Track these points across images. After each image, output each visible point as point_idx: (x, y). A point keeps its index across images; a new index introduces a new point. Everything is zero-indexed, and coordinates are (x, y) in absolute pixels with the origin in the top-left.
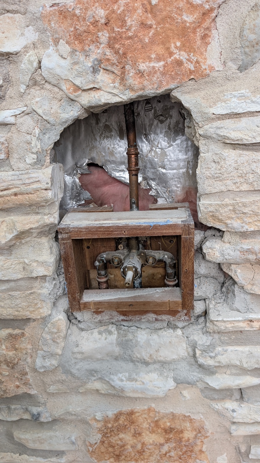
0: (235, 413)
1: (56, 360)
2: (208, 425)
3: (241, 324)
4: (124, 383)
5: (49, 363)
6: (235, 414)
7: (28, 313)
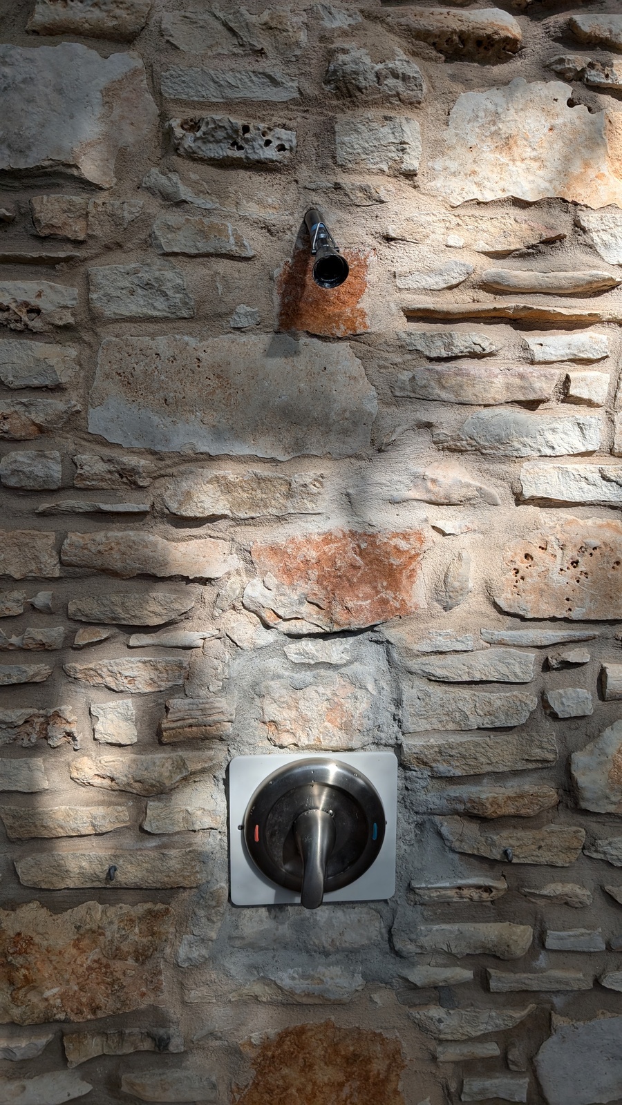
0: (442, 1024)
1: (207, 948)
2: (406, 1048)
3: (449, 893)
4: (297, 982)
5: (198, 953)
6: (442, 1026)
7: (181, 879)
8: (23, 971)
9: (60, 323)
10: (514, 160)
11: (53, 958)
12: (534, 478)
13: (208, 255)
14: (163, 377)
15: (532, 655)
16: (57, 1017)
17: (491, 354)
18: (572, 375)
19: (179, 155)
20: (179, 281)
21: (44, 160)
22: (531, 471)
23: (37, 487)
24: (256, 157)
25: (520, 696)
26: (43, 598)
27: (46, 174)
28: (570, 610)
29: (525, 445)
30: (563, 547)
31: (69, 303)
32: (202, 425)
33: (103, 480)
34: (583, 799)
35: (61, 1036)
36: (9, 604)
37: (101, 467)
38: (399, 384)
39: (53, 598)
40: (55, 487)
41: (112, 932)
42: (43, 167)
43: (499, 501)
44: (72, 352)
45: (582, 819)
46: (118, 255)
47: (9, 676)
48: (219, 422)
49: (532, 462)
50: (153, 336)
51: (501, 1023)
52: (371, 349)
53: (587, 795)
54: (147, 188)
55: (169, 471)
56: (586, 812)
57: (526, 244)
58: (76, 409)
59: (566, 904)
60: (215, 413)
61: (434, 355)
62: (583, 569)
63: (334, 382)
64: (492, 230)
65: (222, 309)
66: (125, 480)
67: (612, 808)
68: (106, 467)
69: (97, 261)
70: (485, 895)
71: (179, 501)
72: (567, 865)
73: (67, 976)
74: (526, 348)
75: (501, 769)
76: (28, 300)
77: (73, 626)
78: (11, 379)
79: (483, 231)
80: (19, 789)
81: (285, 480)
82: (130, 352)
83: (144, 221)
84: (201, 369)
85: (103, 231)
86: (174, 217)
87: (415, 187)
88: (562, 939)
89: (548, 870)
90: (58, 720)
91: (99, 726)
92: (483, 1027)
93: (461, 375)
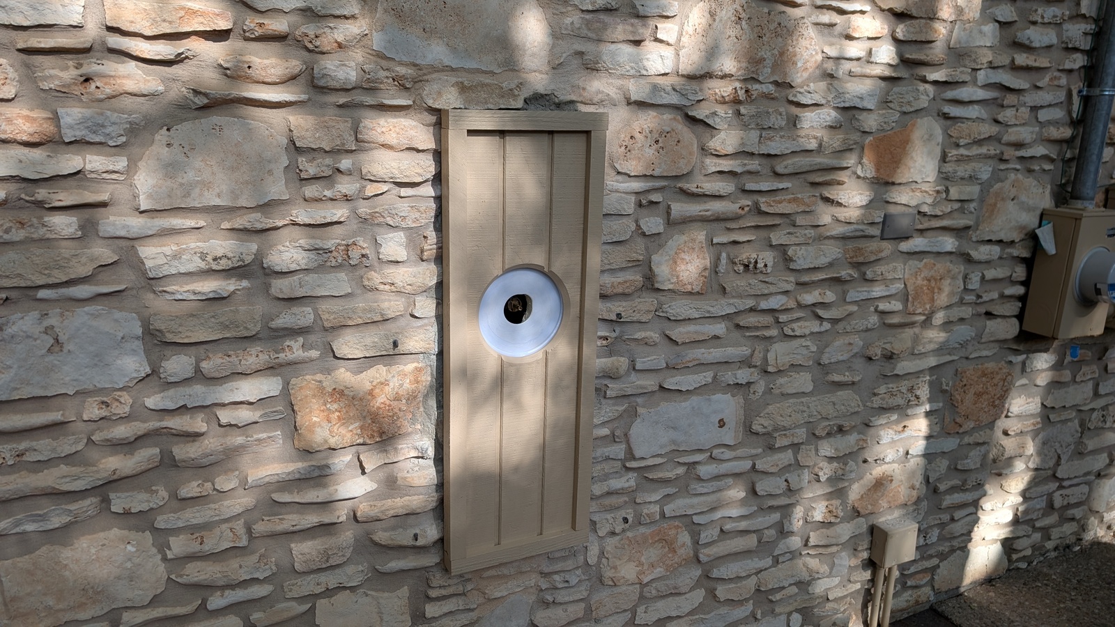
11: (356, 403)
12: (636, 89)
14: (422, 14)
15: (633, 198)
16: (358, 441)
17: (616, 10)
18: (658, 26)
22: (635, 84)
23: (338, 87)
25: (626, 223)
26: (345, 164)
28: (654, 170)
29: (632, 68)
30: (651, 132)
32: (448, 48)
33: (382, 83)
34: (657, 282)
35: (358, 454)
36: (323, 168)
37: (382, 74)
38: (564, 25)
39: (352, 164)
40: (351, 87)
41: (394, 382)
43: (618, 104)
45: (654, 295)
47: (325, 218)
48: (458, 46)
49: (635, 79)
51: (612, 415)
53: (659, 279)
55: (425, 77)
56: (658, 290)
58: (366, 33)
59: (646, 344)
60: (456, 40)
61: (584, 8)
62: (661, 145)
66: (396, 83)
67: (671, 287)
68: (386, 73)
70: (604, 342)
71: (433, 98)
72: (647, 321)
73: (365, 414)
74: (634, 7)
75: (614, 266)
77: (365, 183)
78: (319, 8)
80: (332, 294)
81: (500, 86)
84: (447, 10)
88: (644, 363)
89: (638, 324)
90: (355, 247)
91: (382, 250)
92: (602, 418)
93: (600, 22)
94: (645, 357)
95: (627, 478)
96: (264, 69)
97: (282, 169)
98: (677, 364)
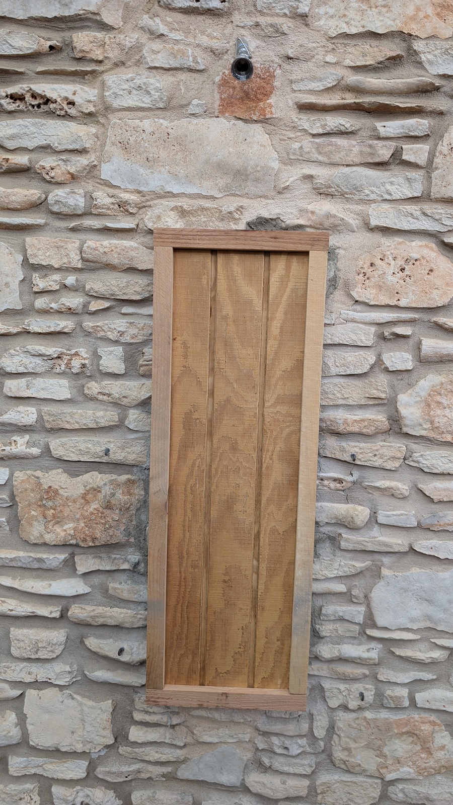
8: (52, 511)
9: (87, 111)
10: (371, 7)
11: (70, 504)
12: (377, 214)
13: (176, 69)
14: (146, 145)
15: (373, 329)
16: (71, 542)
17: (352, 133)
18: (403, 146)
19: (160, 6)
20: (158, 85)
21: (80, 10)
22: (376, 209)
23: (70, 213)
24: (207, 7)
25: (364, 355)
26: (71, 280)
27: (81, 20)
28: (399, 300)
29: (373, 192)
30: (395, 259)
31: (92, 99)
32: (168, 174)
33: (108, 209)
34: (405, 425)
35: (72, 555)
36: (51, 283)
37: (108, 201)
38: (292, 150)
39: (77, 280)
40: (80, 212)
41: (106, 490)
42: (79, 15)
43: (356, 229)
44: (93, 129)
45: (404, 440)
46: (121, 69)
47: (49, 327)
48: (179, 172)
49: (377, 204)
50: (141, 119)
51: (348, 570)
52: (275, 128)
53: (407, 422)
54: (141, 28)
55: (148, 203)
56: (407, 435)
57: (377, 61)
58: (94, 163)
59: (393, 495)
60: (177, 167)
61: (314, 132)
62: (408, 273)
63: (251, 148)
64: (356, 53)
65: (184, 102)
66: (121, 209)
67: (424, 433)
68: (112, 200)
69: (110, 72)
70: (338, 485)
71: (153, 221)
72: (393, 469)
73: (78, 516)
74: (375, 129)
75: (350, 402)
76: (67, 96)
77: (88, 299)
78: (56, 145)
79: (350, 53)
80: (53, 398)
81: (219, 210)
82: (127, 129)
83: (137, 47)
84: (169, 140)
85: (114, 54)
86: (157, 45)
87: (307, 25)
88: (388, 517)
89: (382, 472)
90: (77, 357)
91: (101, 362)
92: (336, 572)
93: (332, 145)
94: (391, 510)
95: (367, 647)
96: (7, 196)
97: (17, 282)
98: (432, 525)
